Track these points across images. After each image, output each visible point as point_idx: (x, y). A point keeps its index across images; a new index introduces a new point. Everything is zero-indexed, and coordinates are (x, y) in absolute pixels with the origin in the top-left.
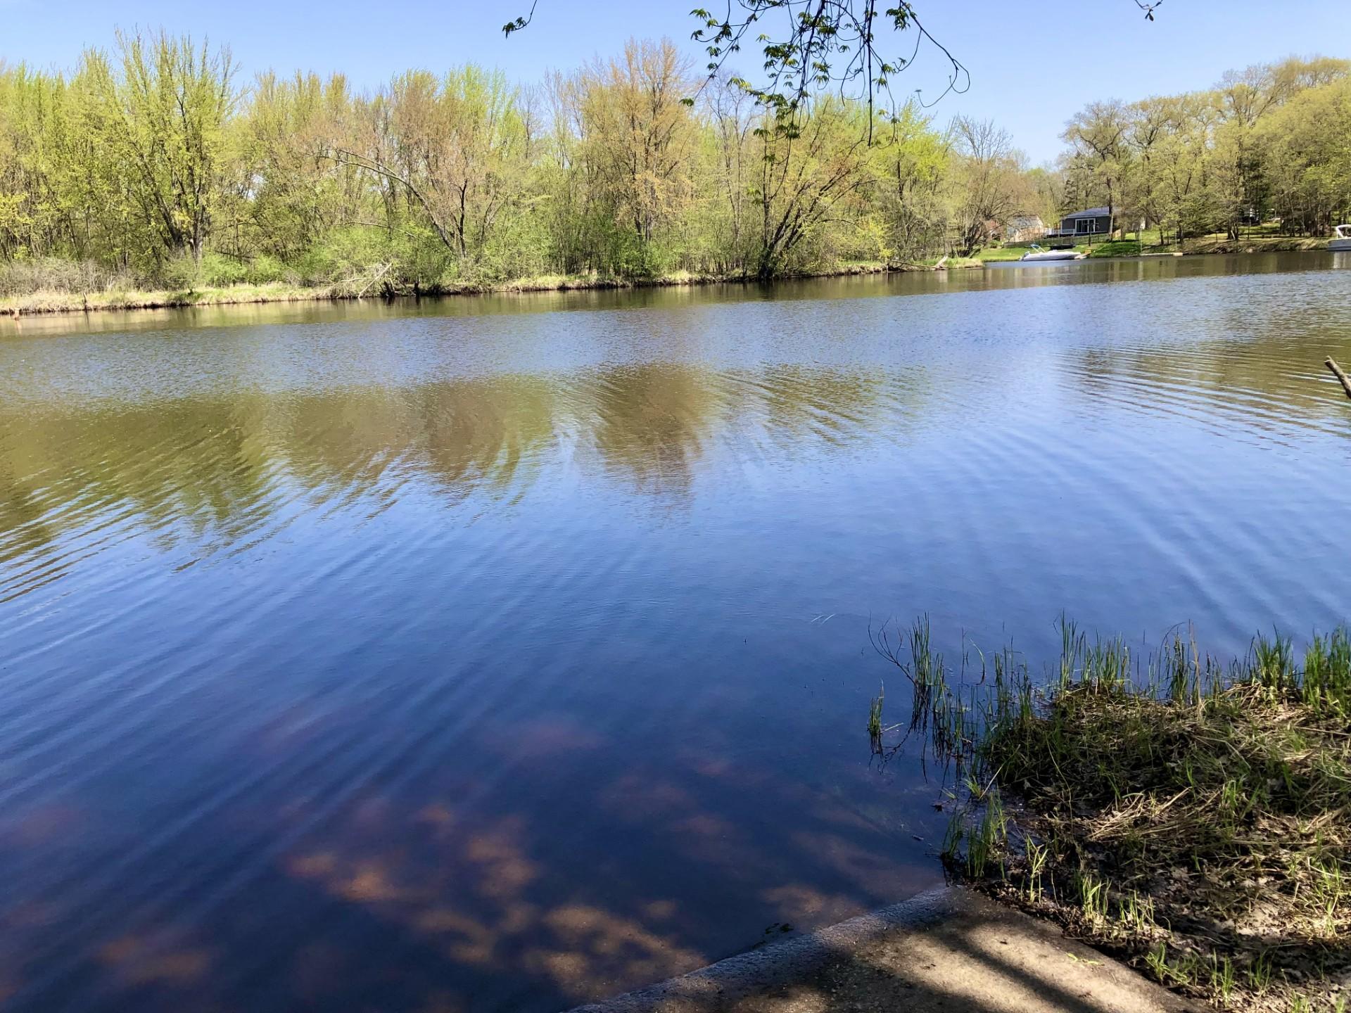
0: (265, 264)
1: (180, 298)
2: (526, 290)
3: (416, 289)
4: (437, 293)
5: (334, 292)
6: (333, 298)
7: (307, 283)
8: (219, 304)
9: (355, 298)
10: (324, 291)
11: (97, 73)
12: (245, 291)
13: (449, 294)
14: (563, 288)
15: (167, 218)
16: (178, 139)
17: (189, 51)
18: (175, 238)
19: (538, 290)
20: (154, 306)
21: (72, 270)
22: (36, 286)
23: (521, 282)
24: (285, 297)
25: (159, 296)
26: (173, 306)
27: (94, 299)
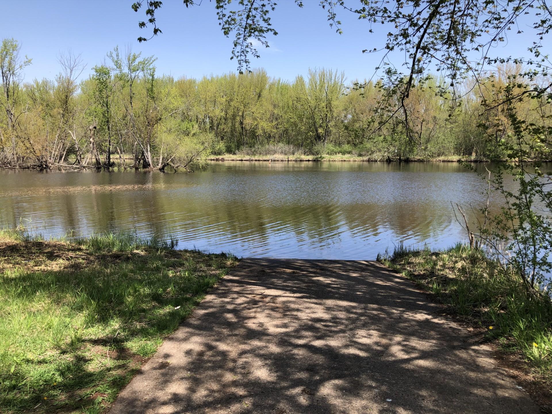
0: (346, 147)
1: (317, 158)
2: (444, 161)
3: (400, 159)
4: (408, 161)
5: (369, 159)
6: (369, 161)
7: (360, 155)
8: (329, 161)
9: (377, 161)
10: (365, 158)
11: (300, 80)
12: (339, 157)
13: (412, 161)
14: (459, 161)
15: (317, 131)
16: (323, 104)
17: (331, 75)
18: (318, 137)
19: (449, 161)
20: (309, 161)
21: (286, 148)
22: (275, 152)
23: (442, 158)
24: (352, 159)
25: (310, 157)
26: (314, 161)
27: (291, 157)
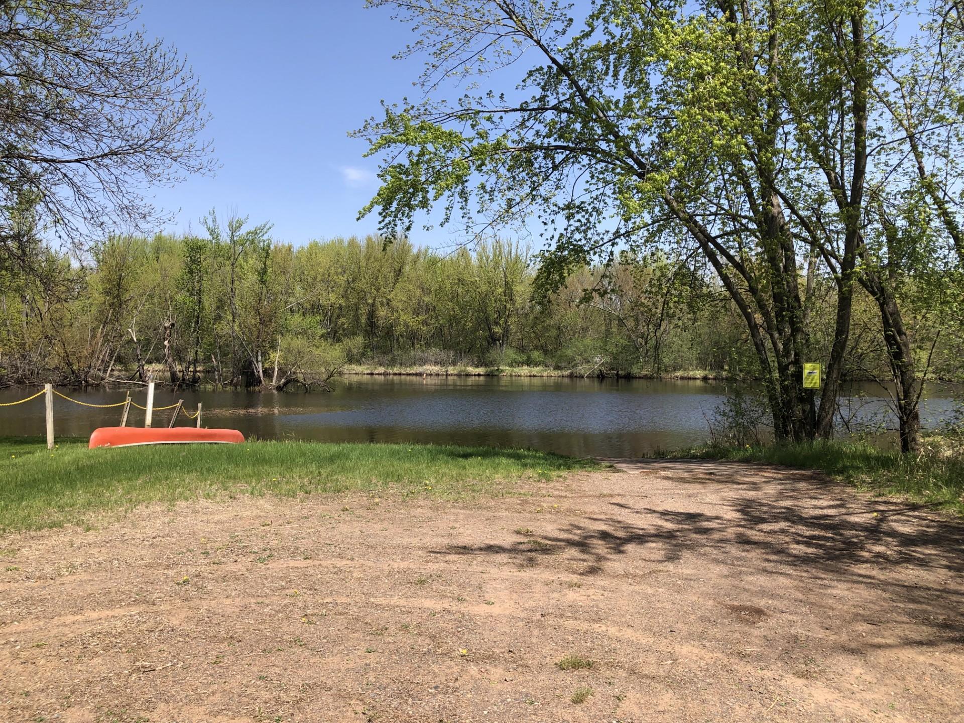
0: (536, 355)
1: (492, 372)
2: (682, 378)
3: (617, 374)
4: (629, 377)
5: (572, 373)
6: (571, 376)
7: (557, 368)
8: (511, 376)
9: (583, 377)
10: (566, 373)
11: (464, 254)
12: (525, 370)
13: (636, 378)
14: (705, 379)
15: (490, 329)
16: (500, 290)
17: (510, 245)
18: (493, 340)
19: (690, 378)
20: (479, 375)
21: (443, 355)
22: (424, 362)
23: (679, 374)
24: (545, 374)
25: (481, 370)
26: (488, 375)
27: (451, 370)
